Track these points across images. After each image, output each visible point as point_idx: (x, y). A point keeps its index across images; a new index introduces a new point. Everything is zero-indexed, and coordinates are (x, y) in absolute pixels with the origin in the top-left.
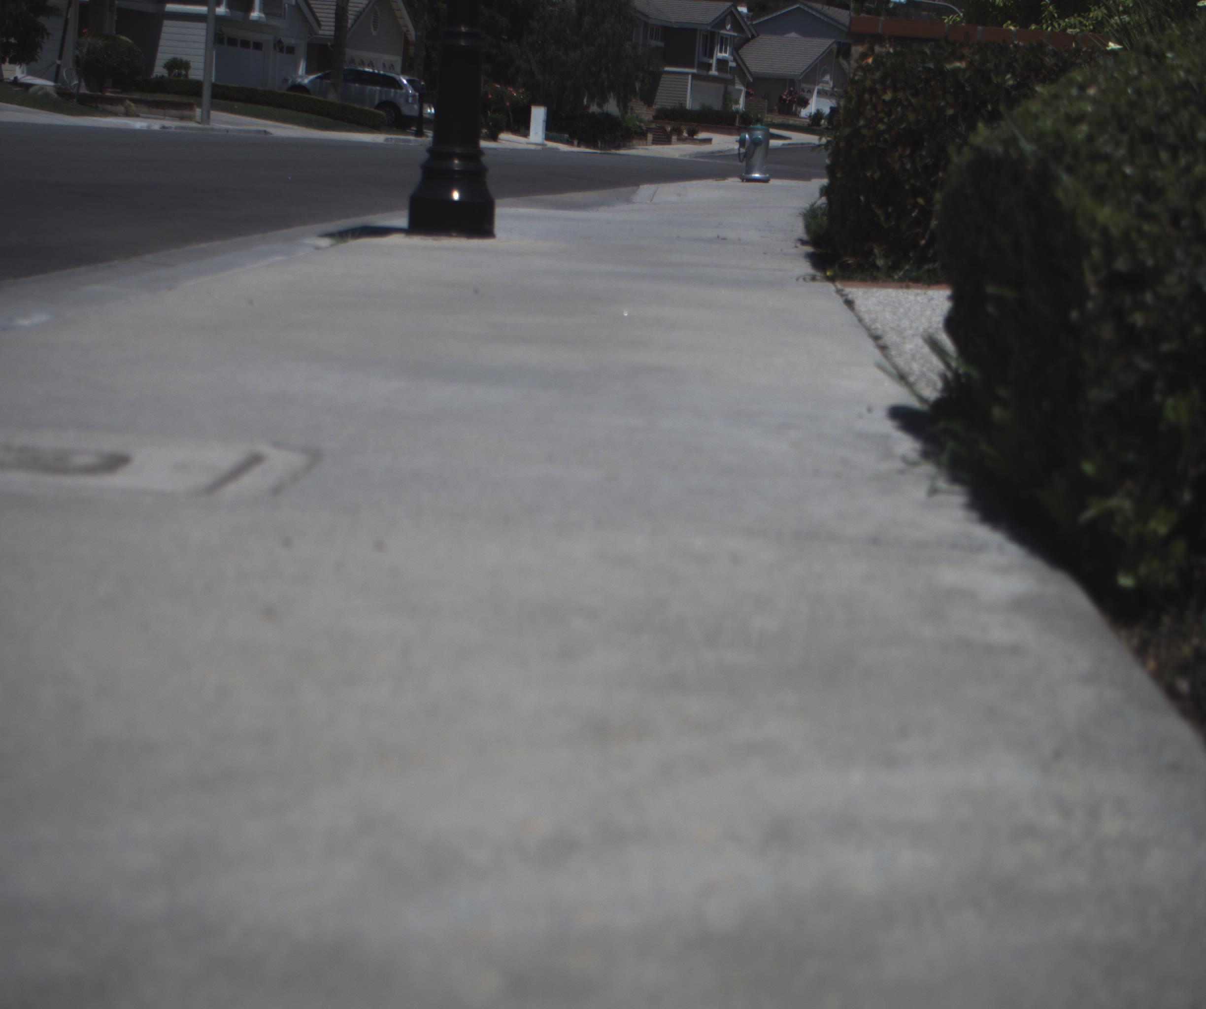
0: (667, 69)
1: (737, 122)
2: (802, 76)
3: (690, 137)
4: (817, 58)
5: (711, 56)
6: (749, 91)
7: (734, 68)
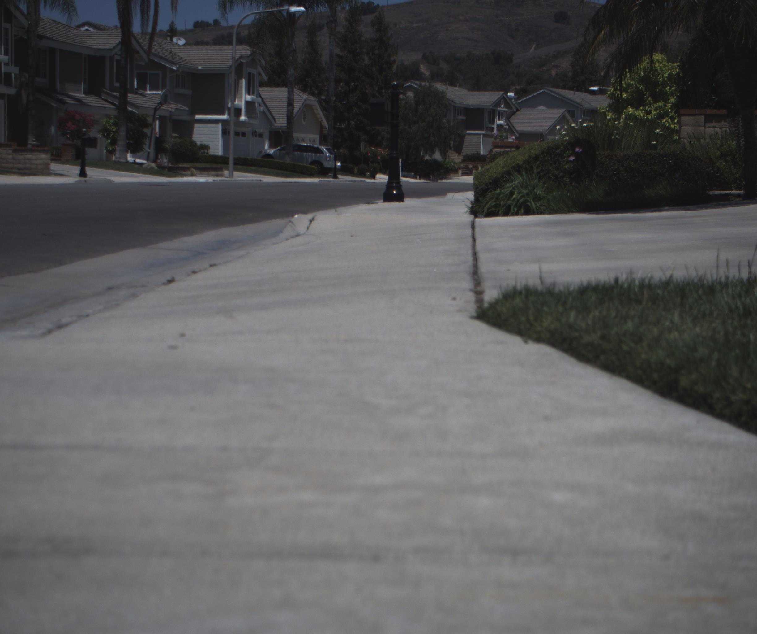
0: (468, 132)
2: (548, 131)
4: (556, 121)
5: (493, 123)
7: (507, 129)
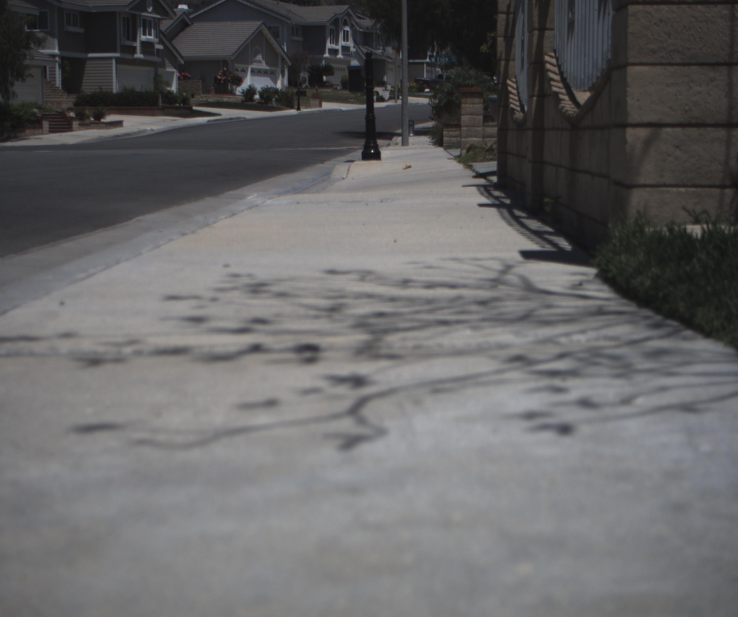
1: (160, 102)
2: (234, 56)
3: (97, 121)
4: (248, 39)
5: (135, 40)
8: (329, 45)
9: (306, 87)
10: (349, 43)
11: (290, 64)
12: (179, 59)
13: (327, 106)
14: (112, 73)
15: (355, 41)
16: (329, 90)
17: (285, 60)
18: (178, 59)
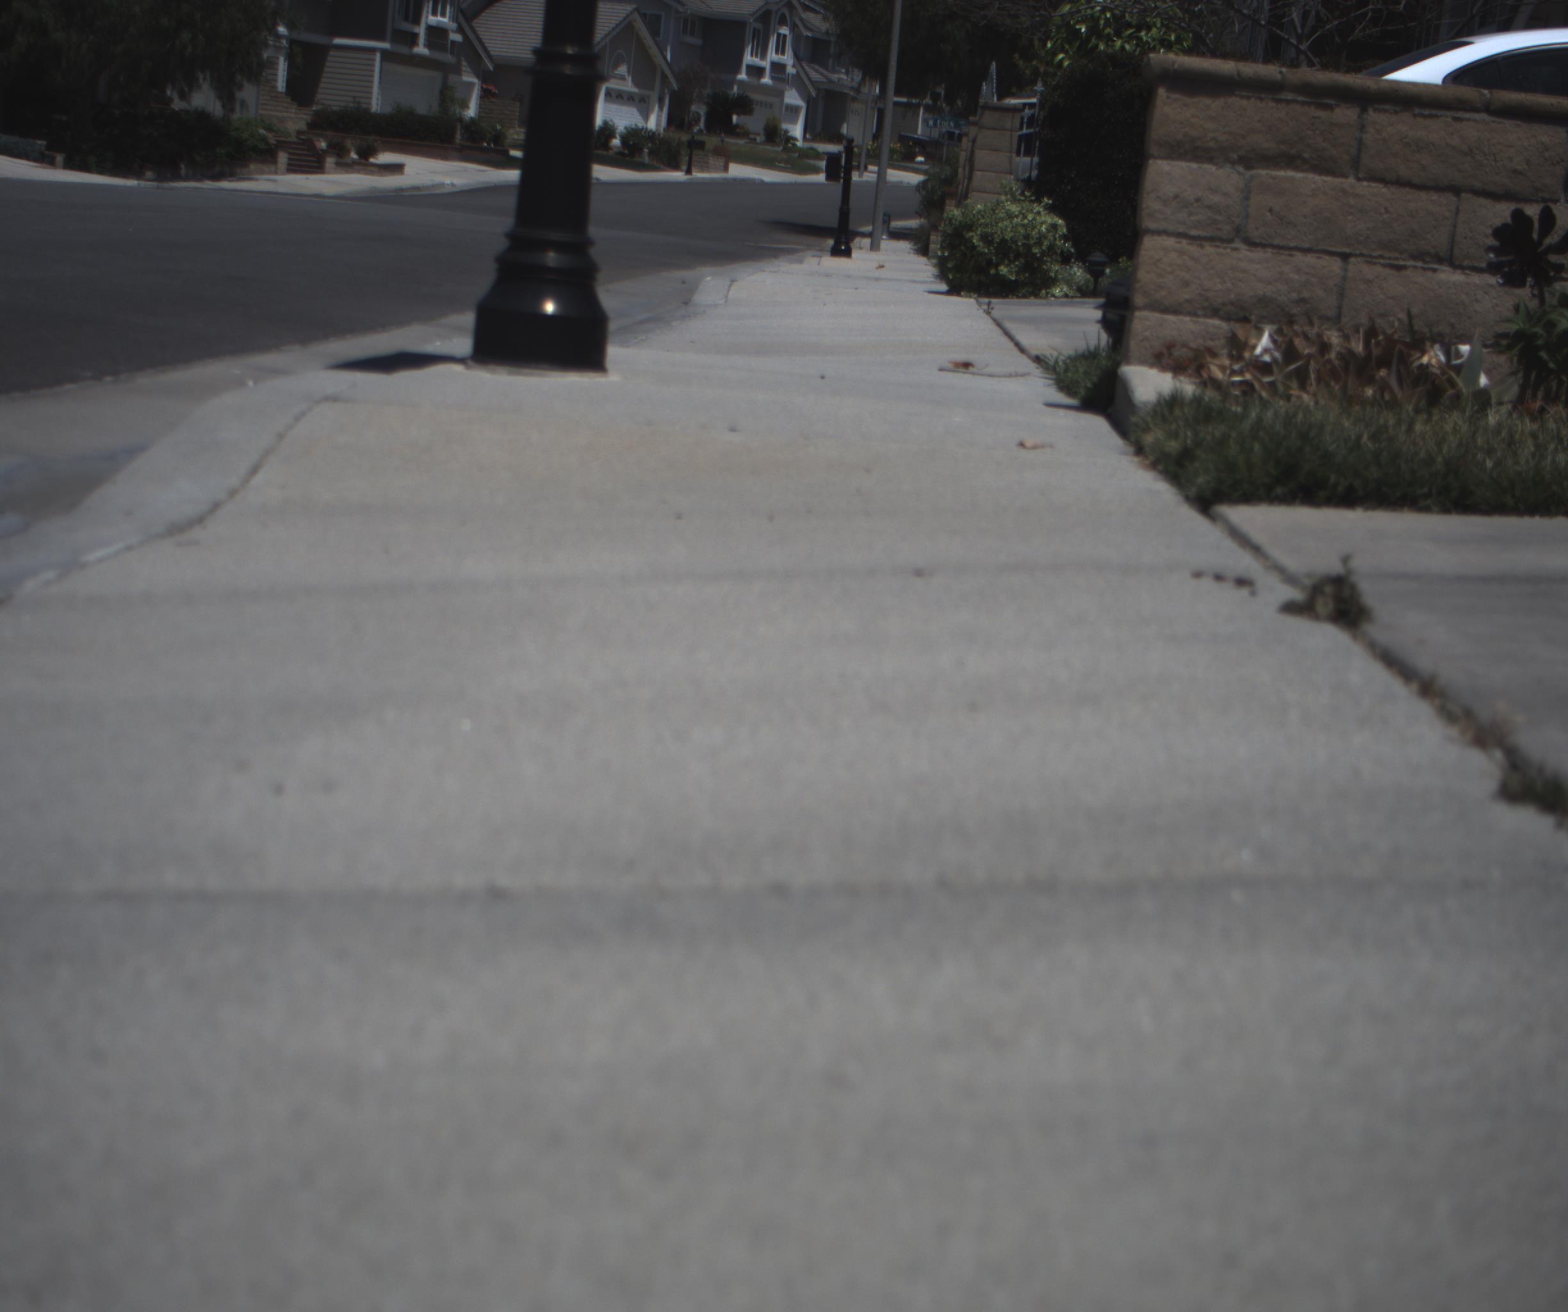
1: (458, 136)
3: (363, 161)
4: (606, 36)
5: (417, 21)
6: (490, 88)
7: (459, 43)
8: (748, 58)
9: (700, 131)
10: (786, 57)
11: (675, 86)
12: (486, 60)
13: (737, 170)
14: (373, 76)
15: (796, 55)
16: (741, 142)
17: (668, 78)
18: (485, 62)
